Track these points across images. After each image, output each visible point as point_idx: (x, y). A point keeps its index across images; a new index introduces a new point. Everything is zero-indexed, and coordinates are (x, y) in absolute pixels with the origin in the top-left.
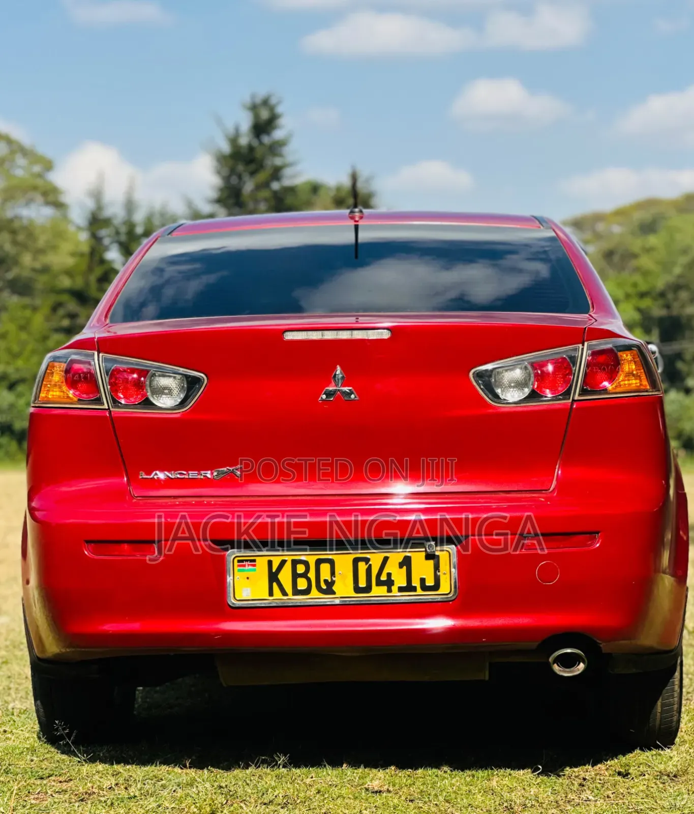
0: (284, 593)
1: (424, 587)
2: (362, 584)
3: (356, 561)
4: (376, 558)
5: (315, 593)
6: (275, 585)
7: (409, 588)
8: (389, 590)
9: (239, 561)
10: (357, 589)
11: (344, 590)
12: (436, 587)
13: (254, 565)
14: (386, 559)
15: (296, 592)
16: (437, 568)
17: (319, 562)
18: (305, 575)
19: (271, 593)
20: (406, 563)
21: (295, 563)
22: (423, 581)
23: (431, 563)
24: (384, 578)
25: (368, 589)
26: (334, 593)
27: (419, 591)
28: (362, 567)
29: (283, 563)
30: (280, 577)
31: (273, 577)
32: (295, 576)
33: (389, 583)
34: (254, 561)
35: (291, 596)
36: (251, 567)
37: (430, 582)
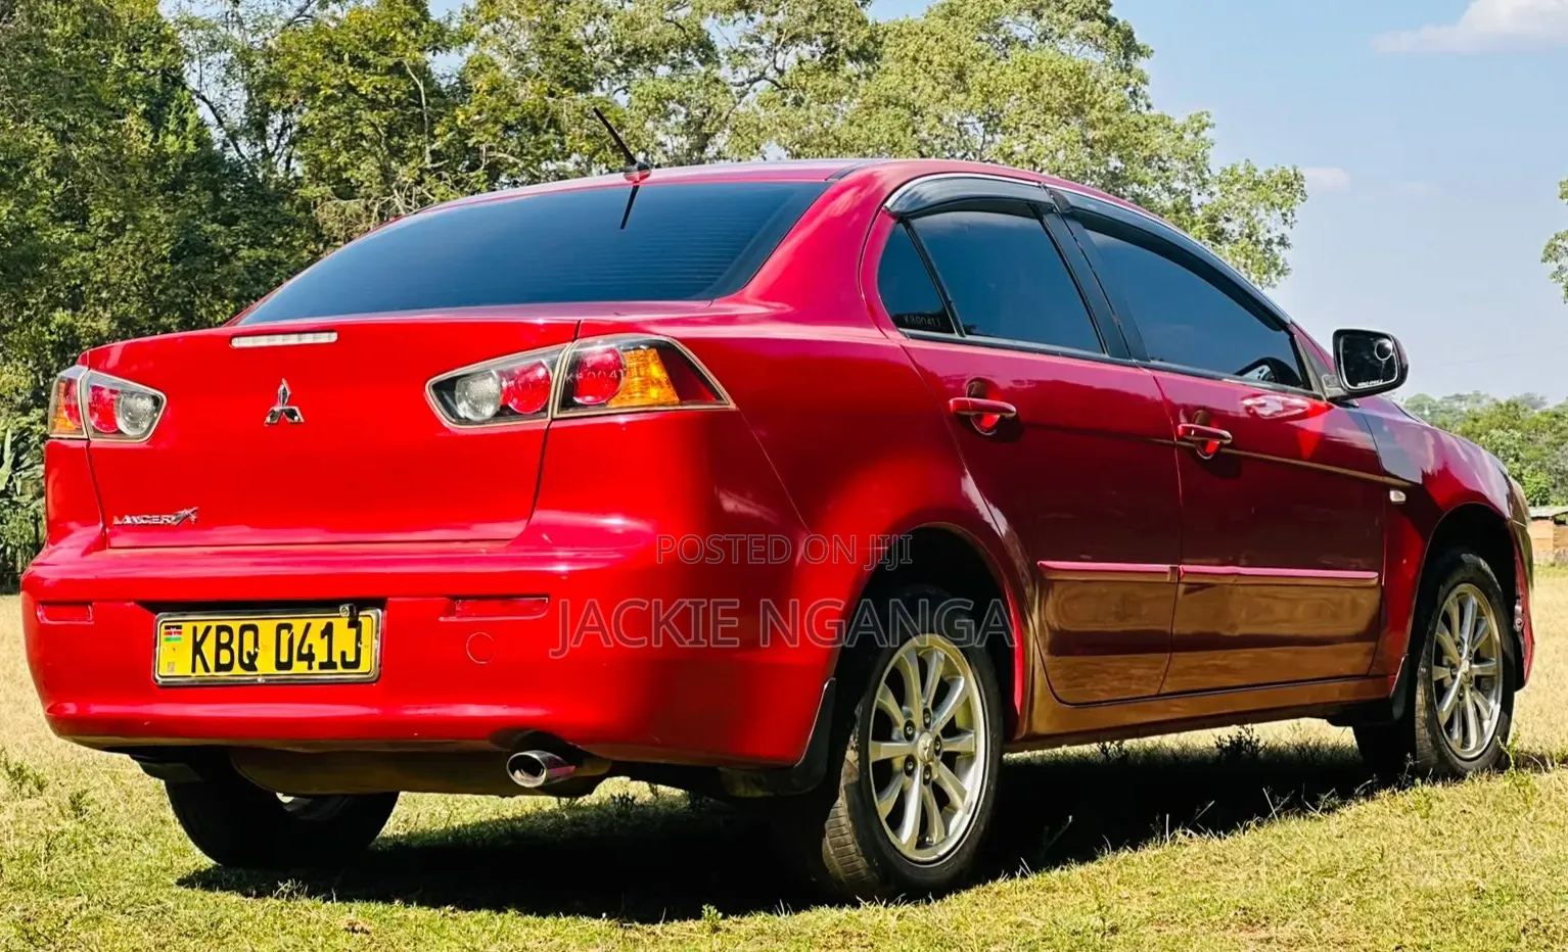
0: (207, 669)
1: (345, 665)
2: (284, 659)
3: (280, 627)
4: (298, 626)
5: (237, 669)
6: (198, 657)
7: (329, 664)
8: (310, 667)
9: (167, 628)
10: (280, 665)
11: (266, 666)
12: (356, 664)
13: (180, 633)
14: (308, 626)
15: (219, 667)
16: (358, 638)
17: (243, 629)
18: (228, 646)
19: (194, 670)
20: (328, 631)
21: (220, 629)
22: (343, 654)
23: (354, 631)
24: (305, 651)
25: (288, 665)
26: (255, 669)
27: (340, 669)
28: (285, 634)
29: (208, 629)
30: (203, 648)
31: (197, 649)
32: (219, 646)
33: (310, 657)
34: (180, 627)
35: (213, 672)
36: (176, 636)
37: (351, 658)
